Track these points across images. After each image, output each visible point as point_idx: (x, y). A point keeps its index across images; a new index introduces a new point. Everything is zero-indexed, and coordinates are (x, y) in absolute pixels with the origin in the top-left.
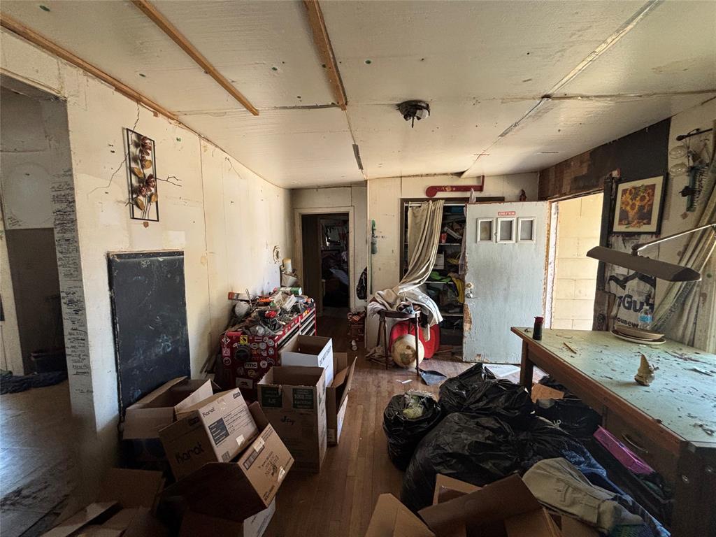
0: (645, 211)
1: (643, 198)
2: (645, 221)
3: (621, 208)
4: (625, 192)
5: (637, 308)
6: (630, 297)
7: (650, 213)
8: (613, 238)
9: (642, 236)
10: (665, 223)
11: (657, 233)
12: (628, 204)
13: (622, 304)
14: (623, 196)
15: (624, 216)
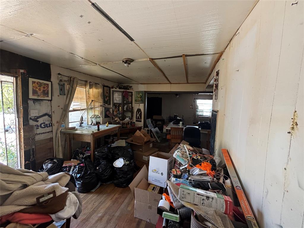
0: (46, 92)
1: (44, 88)
2: (46, 96)
3: (33, 89)
4: (34, 82)
5: (48, 126)
6: (44, 123)
7: (48, 93)
8: (28, 101)
9: (44, 101)
10: (53, 97)
11: (51, 100)
12: (37, 88)
13: (39, 127)
14: (33, 84)
15: (35, 92)
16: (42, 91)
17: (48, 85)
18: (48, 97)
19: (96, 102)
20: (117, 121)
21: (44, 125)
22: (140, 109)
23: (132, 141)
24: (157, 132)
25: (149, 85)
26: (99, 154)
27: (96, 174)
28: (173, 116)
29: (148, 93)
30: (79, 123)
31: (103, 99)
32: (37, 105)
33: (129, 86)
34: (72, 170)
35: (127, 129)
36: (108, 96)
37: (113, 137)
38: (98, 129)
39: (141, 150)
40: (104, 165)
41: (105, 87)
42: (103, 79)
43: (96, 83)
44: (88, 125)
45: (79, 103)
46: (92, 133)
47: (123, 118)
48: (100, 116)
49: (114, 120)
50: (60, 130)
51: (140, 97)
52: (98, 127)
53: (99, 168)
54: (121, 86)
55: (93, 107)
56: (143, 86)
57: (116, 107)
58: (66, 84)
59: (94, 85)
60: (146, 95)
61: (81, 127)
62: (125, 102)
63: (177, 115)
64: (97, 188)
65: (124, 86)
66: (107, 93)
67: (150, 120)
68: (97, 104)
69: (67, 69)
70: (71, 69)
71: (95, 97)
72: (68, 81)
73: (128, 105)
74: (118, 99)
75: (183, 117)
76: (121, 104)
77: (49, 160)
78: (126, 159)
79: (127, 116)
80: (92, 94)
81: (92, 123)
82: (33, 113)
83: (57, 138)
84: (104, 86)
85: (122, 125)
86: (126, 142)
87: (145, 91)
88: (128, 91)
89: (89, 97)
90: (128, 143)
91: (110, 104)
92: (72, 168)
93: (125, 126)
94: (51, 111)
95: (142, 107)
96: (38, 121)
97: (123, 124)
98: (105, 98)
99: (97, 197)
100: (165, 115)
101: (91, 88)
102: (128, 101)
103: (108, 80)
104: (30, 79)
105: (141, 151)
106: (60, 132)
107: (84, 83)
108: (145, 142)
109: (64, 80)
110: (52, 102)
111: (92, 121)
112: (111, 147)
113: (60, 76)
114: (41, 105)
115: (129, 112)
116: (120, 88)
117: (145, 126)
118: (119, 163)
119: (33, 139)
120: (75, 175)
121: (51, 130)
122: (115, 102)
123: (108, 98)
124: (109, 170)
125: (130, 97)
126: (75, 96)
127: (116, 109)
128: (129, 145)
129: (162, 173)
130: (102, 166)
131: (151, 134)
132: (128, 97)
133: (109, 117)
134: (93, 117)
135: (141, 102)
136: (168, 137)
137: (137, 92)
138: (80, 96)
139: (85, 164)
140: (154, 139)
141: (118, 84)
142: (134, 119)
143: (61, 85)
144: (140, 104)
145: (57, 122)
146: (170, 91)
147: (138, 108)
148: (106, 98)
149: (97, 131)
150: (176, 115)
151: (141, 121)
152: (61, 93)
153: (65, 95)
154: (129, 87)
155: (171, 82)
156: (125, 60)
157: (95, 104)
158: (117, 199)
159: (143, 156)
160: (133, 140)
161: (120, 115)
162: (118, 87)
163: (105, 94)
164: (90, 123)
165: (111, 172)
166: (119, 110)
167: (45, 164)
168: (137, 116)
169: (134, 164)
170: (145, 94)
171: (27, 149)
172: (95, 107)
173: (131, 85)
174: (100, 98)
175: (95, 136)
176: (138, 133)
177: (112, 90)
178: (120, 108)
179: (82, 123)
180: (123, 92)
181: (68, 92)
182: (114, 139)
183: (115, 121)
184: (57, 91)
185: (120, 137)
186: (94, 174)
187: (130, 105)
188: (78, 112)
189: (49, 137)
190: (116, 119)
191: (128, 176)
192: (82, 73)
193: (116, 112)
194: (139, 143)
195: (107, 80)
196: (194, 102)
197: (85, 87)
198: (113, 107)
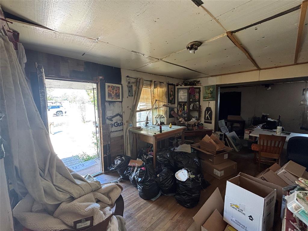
0: (118, 94)
1: (116, 90)
2: (118, 98)
3: (108, 92)
4: (109, 86)
5: (120, 125)
6: (117, 122)
7: (119, 95)
8: (105, 103)
9: (117, 103)
10: (123, 99)
11: (122, 102)
12: (111, 91)
13: (113, 126)
14: (108, 88)
15: (110, 95)
16: (115, 93)
17: (119, 87)
18: (119, 98)
19: (160, 102)
20: (182, 122)
21: (116, 124)
22: (210, 108)
23: (199, 147)
24: (234, 137)
25: (222, 76)
26: (161, 159)
27: (156, 182)
28: (261, 116)
29: (221, 88)
30: (145, 123)
31: (167, 98)
32: (112, 107)
33: (196, 81)
34: (135, 170)
35: (193, 131)
36: (172, 95)
37: (177, 140)
38: (161, 131)
39: (211, 160)
40: (165, 174)
41: (169, 86)
42: (168, 77)
43: (161, 81)
44: (153, 125)
45: (145, 104)
46: (154, 134)
47: (189, 118)
48: (164, 116)
49: (178, 121)
50: (129, 129)
51: (211, 93)
52: (161, 128)
53: (160, 177)
54: (186, 82)
55: (158, 106)
56: (214, 78)
57: (181, 106)
58: (133, 85)
59: (158, 84)
60: (219, 90)
61: (147, 127)
62: (191, 100)
63: (268, 114)
64: (158, 197)
65: (190, 82)
66: (172, 91)
67: (223, 122)
68: (162, 104)
69: (134, 70)
70: (137, 70)
71: (159, 97)
72: (135, 82)
73: (195, 103)
74: (183, 97)
75: (279, 118)
76: (187, 102)
77: (119, 157)
78: (190, 172)
79: (193, 116)
80: (156, 93)
81: (157, 123)
82: (109, 114)
83: (127, 136)
84: (169, 84)
85: (187, 127)
86: (191, 148)
87: (217, 85)
88: (195, 87)
89: (154, 97)
90: (195, 150)
91: (175, 103)
92: (136, 168)
93: (191, 128)
94: (122, 112)
95: (212, 105)
96: (113, 120)
97: (189, 125)
98: (169, 97)
99: (157, 209)
100: (246, 115)
101: (156, 87)
102: (195, 99)
103: (173, 78)
104: (106, 83)
105: (211, 162)
106: (129, 131)
107: (149, 83)
108: (216, 152)
109: (132, 82)
110: (123, 103)
111: (157, 121)
112: (174, 152)
113: (128, 78)
114: (114, 106)
115: (196, 112)
116: (186, 85)
117: (217, 129)
118: (182, 175)
119: (109, 136)
120: (137, 178)
121: (122, 129)
122: (180, 100)
123: (172, 97)
124: (170, 181)
125: (198, 94)
126: (141, 96)
127: (181, 109)
128: (195, 152)
129: (251, 216)
130: (163, 174)
131: (225, 140)
132: (195, 93)
133: (173, 117)
134: (157, 117)
135: (211, 99)
136: (254, 147)
137: (205, 87)
138: (145, 97)
139: (146, 169)
140: (230, 149)
141: (183, 80)
142: (203, 120)
143: (130, 87)
144: (210, 101)
145: (127, 122)
146: (258, 80)
147: (208, 107)
148: (171, 97)
149: (159, 133)
150: (265, 114)
151: (211, 123)
152: (130, 95)
153: (133, 96)
154: (197, 83)
155: (260, 66)
156: (190, 44)
157: (160, 104)
158: (178, 221)
159: (214, 169)
160: (201, 146)
161: (186, 115)
162: (183, 84)
163: (169, 92)
164: (155, 124)
165: (173, 183)
166: (184, 109)
167: (116, 159)
168: (206, 116)
169: (201, 180)
170: (217, 89)
171: (105, 144)
172: (160, 106)
173: (198, 80)
174: (164, 97)
175: (157, 138)
176: (207, 138)
177: (177, 87)
178: (186, 107)
179: (147, 123)
180: (189, 88)
181: (135, 93)
182: (178, 141)
183: (180, 122)
184: (126, 93)
185: (185, 139)
186: (154, 182)
187: (198, 103)
188: (144, 112)
189: (121, 135)
190: (180, 120)
191: (193, 195)
192: (147, 73)
193: (181, 112)
194: (208, 152)
195: (171, 77)
196: (303, 94)
197: (150, 87)
198: (178, 106)
